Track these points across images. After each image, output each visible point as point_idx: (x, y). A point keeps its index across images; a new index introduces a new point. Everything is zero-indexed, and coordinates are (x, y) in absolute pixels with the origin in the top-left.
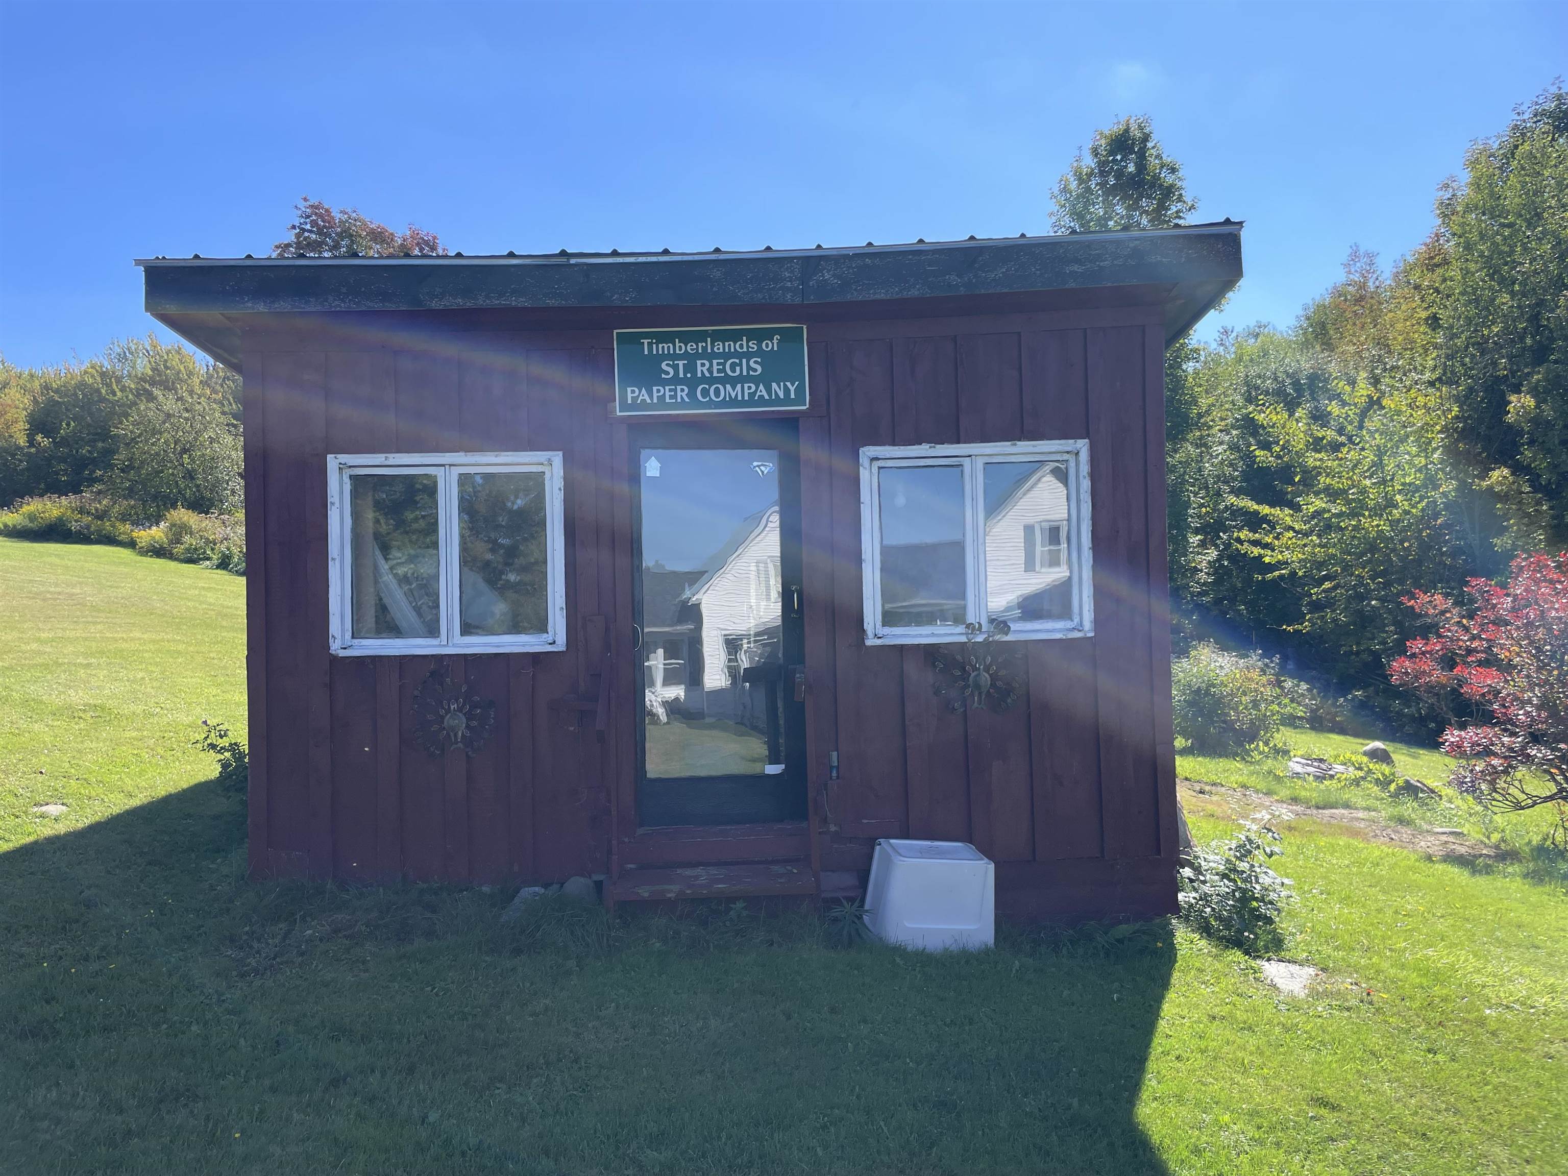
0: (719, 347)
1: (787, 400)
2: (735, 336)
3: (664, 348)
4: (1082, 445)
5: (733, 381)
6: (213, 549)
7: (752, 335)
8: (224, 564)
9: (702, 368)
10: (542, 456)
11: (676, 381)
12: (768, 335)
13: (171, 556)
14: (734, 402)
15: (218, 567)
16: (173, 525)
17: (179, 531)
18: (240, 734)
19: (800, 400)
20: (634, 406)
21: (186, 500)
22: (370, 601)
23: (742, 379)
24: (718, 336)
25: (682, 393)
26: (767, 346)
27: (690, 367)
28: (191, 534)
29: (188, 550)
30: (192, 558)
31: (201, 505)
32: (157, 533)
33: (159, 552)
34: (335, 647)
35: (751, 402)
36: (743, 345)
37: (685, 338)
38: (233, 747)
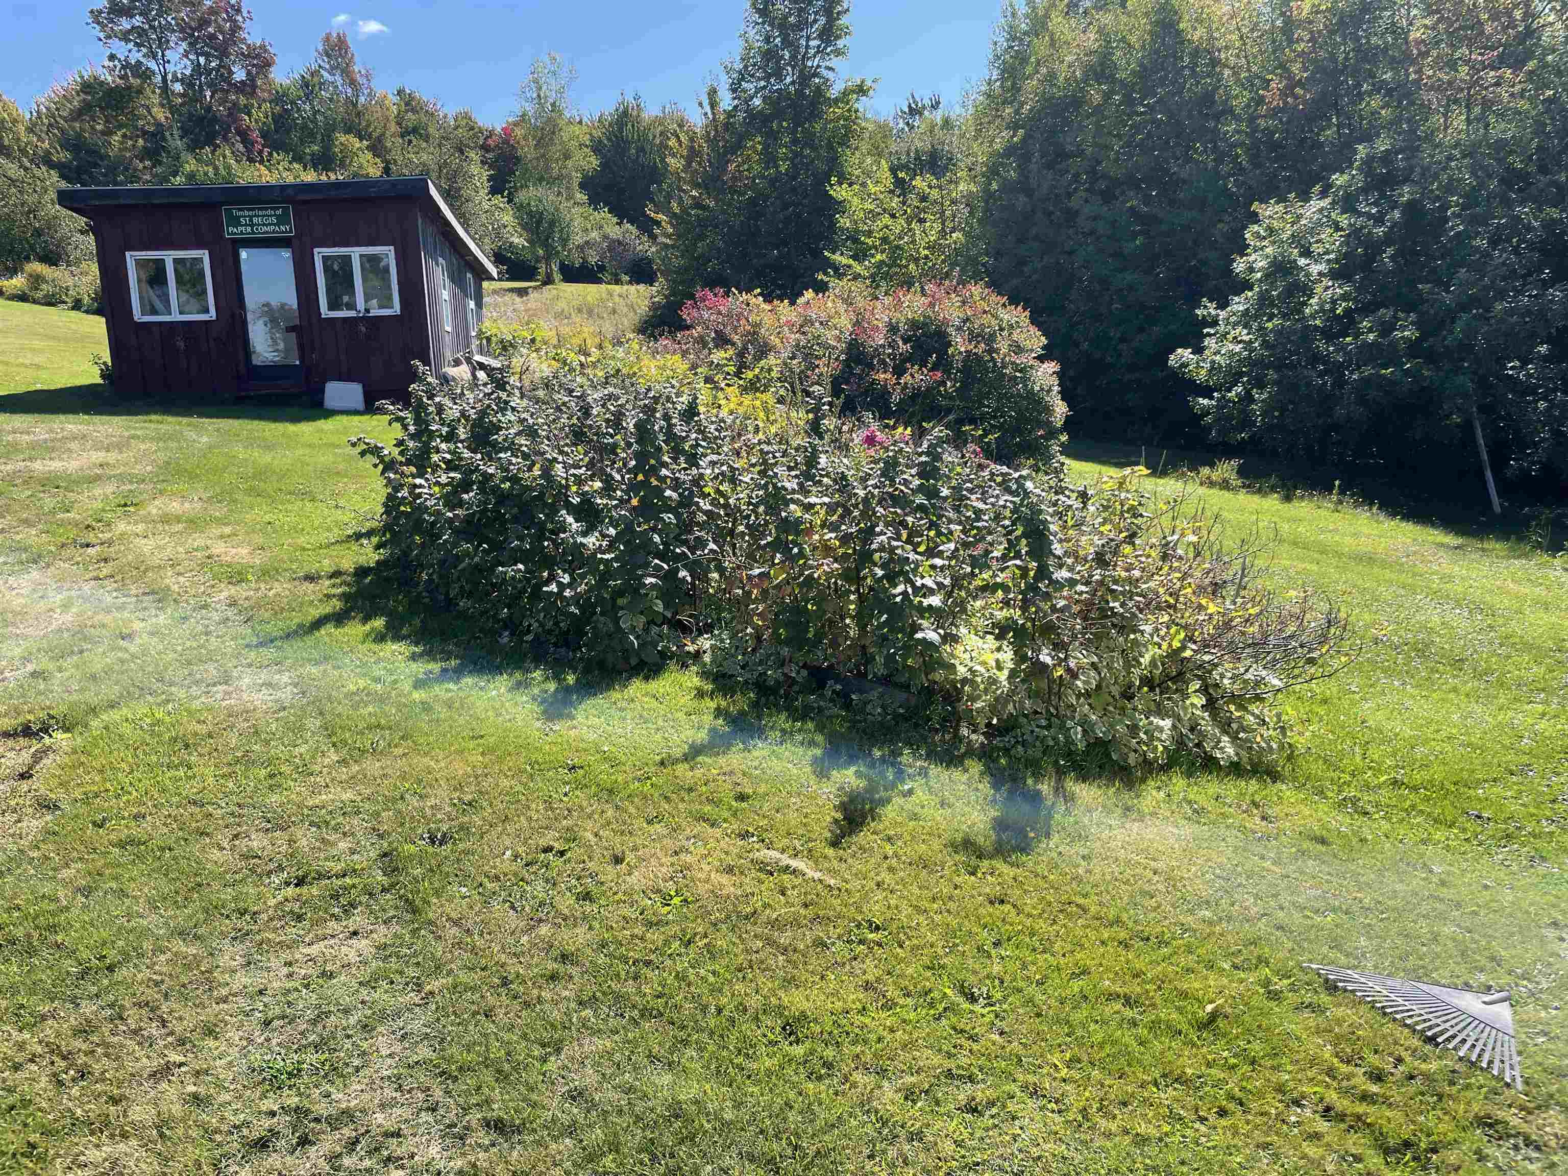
0: (260, 213)
1: (286, 232)
2: (266, 209)
3: (241, 213)
4: (392, 248)
5: (267, 225)
6: (67, 295)
7: (272, 209)
8: (77, 305)
9: (255, 220)
10: (201, 252)
11: (246, 225)
12: (278, 208)
13: (35, 302)
14: (267, 232)
15: (73, 308)
16: (31, 275)
17: (36, 280)
18: (107, 357)
19: (291, 231)
20: (233, 234)
21: (37, 254)
22: (146, 301)
23: (270, 224)
24: (259, 209)
25: (249, 229)
26: (278, 212)
27: (251, 220)
28: (47, 282)
29: (45, 296)
30: (51, 301)
31: (51, 259)
32: (18, 282)
33: (23, 298)
34: (136, 318)
35: (274, 232)
36: (269, 212)
37: (249, 210)
38: (105, 363)
